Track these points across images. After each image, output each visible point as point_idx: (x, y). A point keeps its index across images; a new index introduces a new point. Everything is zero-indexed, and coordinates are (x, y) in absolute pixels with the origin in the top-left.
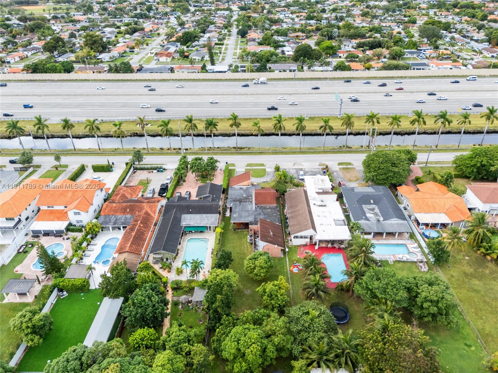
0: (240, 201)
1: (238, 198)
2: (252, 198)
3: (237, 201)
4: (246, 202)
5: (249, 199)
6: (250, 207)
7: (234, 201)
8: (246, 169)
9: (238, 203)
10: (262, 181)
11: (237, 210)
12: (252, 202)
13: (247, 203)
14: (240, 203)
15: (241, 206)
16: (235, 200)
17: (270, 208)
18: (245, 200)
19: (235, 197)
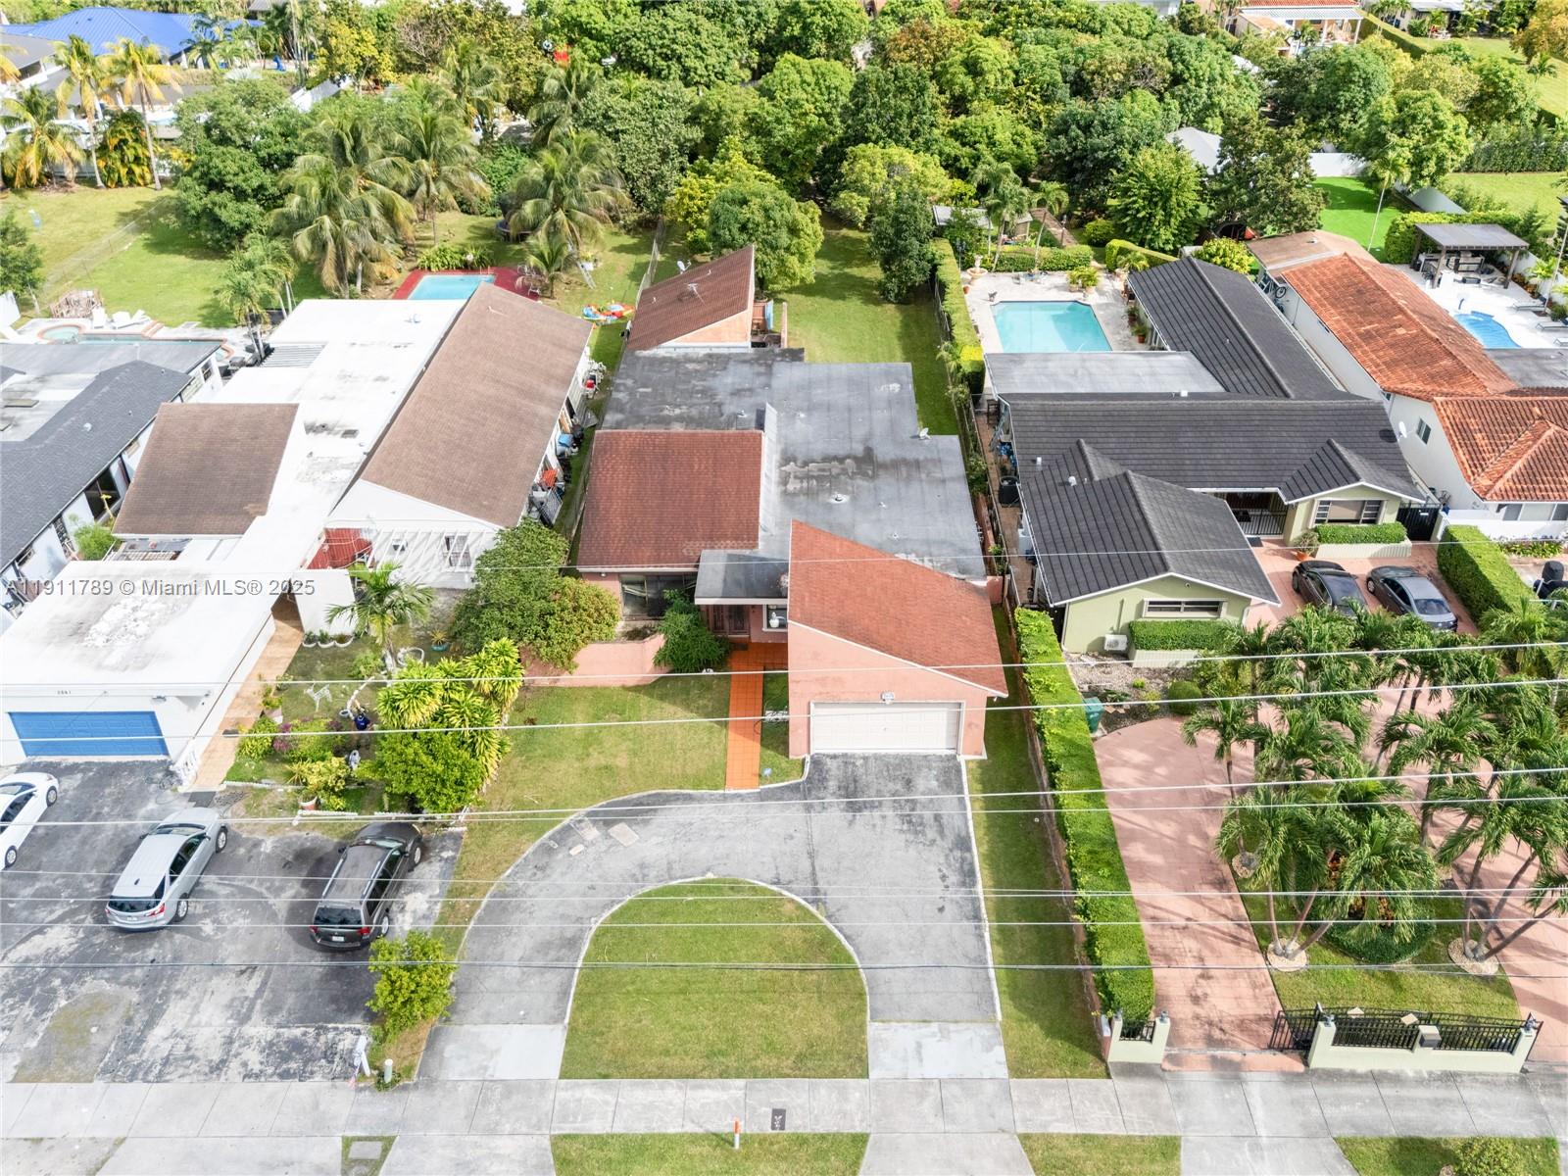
0: (867, 463)
1: (886, 484)
2: (784, 481)
3: (895, 465)
4: (827, 459)
5: (809, 477)
6: (800, 425)
7: (917, 464)
8: (858, 1066)
9: (885, 452)
10: (673, 816)
11: (881, 416)
12: (787, 459)
13: (819, 448)
14: (869, 451)
15: (859, 432)
16: (907, 467)
17: (666, 421)
18: (835, 465)
19: (915, 488)
